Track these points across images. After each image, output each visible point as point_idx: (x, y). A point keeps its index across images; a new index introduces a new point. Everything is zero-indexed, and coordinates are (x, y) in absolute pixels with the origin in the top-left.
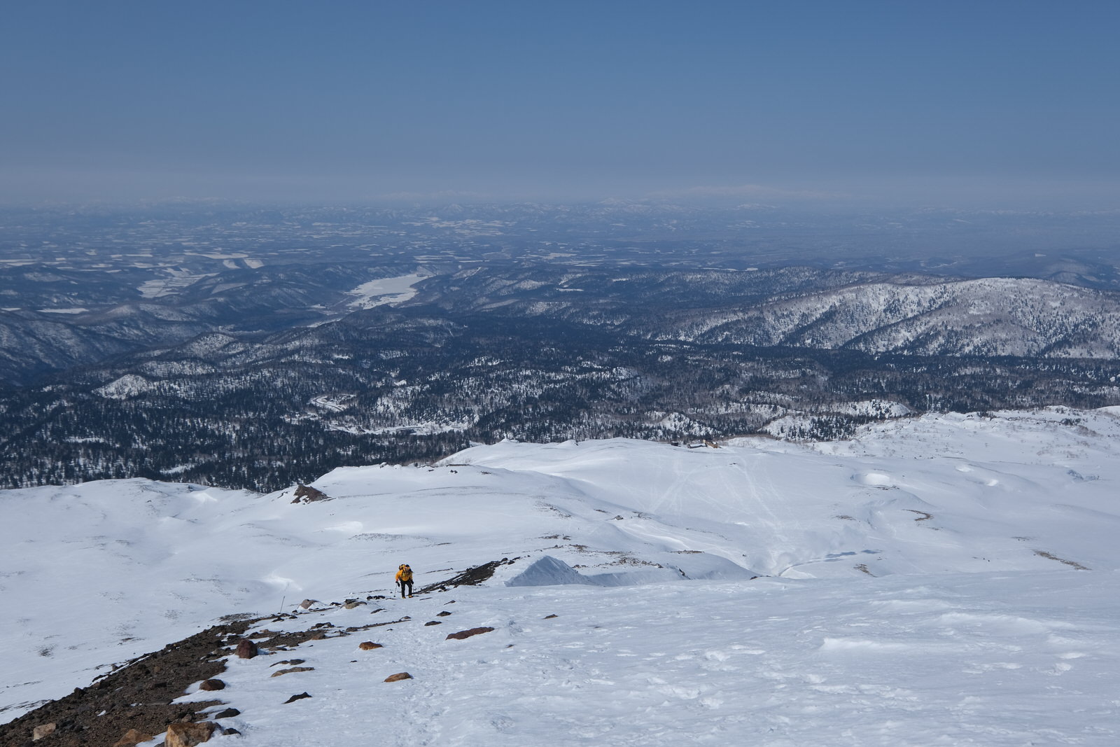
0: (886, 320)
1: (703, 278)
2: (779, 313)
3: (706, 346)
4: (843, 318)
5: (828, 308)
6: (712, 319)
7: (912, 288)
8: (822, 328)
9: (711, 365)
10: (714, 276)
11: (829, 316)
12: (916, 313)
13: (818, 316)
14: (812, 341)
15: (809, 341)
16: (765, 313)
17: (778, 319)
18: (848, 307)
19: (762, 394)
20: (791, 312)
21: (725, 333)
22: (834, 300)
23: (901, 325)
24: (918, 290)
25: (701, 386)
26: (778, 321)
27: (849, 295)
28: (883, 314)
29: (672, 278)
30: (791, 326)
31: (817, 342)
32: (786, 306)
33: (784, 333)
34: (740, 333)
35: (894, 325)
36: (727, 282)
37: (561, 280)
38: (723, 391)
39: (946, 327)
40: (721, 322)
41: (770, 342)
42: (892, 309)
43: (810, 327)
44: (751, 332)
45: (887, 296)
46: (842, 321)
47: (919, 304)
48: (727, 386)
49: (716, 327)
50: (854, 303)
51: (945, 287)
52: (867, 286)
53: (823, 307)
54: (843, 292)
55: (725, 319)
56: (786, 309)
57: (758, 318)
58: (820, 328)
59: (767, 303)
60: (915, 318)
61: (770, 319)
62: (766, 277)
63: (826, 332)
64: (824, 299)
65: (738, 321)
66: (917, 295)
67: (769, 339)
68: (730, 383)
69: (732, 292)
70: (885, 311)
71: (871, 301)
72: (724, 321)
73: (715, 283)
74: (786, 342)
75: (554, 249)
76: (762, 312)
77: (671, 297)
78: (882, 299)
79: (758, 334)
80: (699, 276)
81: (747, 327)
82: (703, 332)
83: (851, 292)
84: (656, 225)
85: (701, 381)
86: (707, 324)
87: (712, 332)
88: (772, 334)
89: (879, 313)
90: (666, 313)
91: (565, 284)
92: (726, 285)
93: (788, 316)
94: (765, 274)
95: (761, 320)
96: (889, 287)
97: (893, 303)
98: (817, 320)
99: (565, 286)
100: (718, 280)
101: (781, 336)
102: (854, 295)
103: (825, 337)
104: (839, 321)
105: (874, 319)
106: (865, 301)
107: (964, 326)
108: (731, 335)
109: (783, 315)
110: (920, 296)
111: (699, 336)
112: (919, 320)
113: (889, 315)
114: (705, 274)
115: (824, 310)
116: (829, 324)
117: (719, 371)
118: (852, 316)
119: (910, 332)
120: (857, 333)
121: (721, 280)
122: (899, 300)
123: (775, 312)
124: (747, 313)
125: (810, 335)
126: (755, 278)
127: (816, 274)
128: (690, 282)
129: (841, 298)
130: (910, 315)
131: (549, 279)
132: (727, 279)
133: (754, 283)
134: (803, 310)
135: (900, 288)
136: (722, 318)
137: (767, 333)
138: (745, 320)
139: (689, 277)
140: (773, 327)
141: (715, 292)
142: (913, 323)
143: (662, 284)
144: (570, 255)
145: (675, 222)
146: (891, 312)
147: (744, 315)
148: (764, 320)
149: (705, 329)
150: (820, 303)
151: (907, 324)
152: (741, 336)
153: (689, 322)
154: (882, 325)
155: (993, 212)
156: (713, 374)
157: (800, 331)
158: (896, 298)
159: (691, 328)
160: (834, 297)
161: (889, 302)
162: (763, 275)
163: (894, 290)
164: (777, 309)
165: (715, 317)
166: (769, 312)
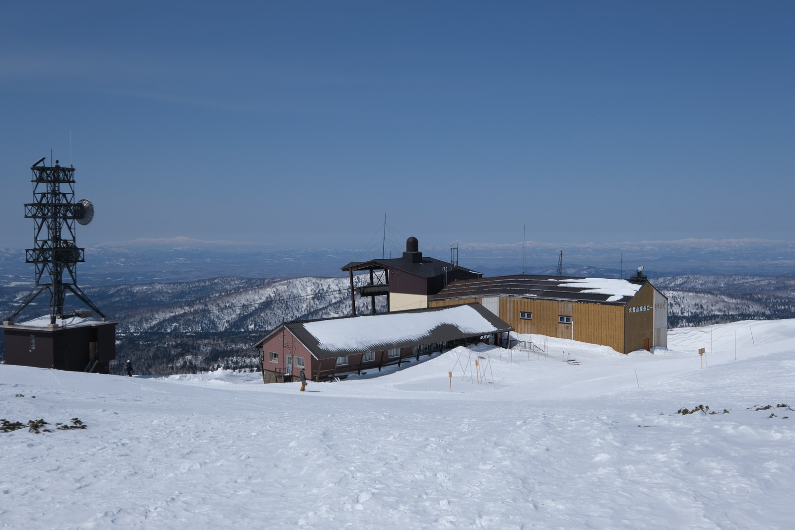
0: (315, 306)
1: (149, 289)
2: (222, 306)
3: (157, 334)
4: (279, 306)
5: (264, 299)
6: (160, 313)
7: (332, 279)
8: (262, 315)
9: (165, 343)
10: (158, 287)
11: (267, 305)
12: (338, 299)
13: (257, 306)
14: (255, 327)
15: (252, 326)
16: (210, 306)
17: (221, 310)
18: (282, 296)
19: (235, 360)
20: (232, 304)
21: (174, 325)
22: (268, 292)
23: (329, 308)
24: (337, 281)
25: (156, 362)
26: (222, 311)
27: (282, 288)
28: (312, 301)
29: (121, 290)
30: (234, 316)
31: (259, 327)
32: (228, 299)
33: (228, 322)
34: (187, 324)
35: (324, 308)
36: (170, 291)
37: (16, 297)
38: (185, 362)
39: (367, 308)
40: (168, 315)
41: (216, 330)
42: (319, 296)
43: (251, 315)
44: (198, 322)
45: (313, 287)
46: (278, 308)
47: (340, 292)
48: (189, 357)
49: (165, 320)
50: (287, 294)
51: (358, 278)
52: (295, 280)
53: (260, 299)
54: (276, 285)
55: (172, 313)
56: (228, 302)
57: (203, 310)
58: (260, 315)
59: (209, 298)
60: (340, 302)
61: (214, 309)
62: (203, 286)
63: (266, 318)
64: (261, 291)
65: (185, 314)
66: (337, 285)
67: (215, 327)
68: (192, 354)
69: (175, 298)
70: (313, 298)
71: (300, 291)
72: (172, 315)
73: (160, 292)
74: (231, 328)
75: (16, 279)
76: (206, 305)
77: (120, 305)
78: (309, 290)
79: (205, 323)
80: (145, 288)
81: (194, 317)
82: (152, 325)
83: (283, 285)
84: (107, 262)
85: (155, 357)
86: (156, 318)
87: (161, 324)
88: (218, 323)
89: (308, 301)
90: (116, 313)
91: (20, 300)
92: (169, 293)
93: (230, 307)
94: (203, 284)
95: (206, 312)
96: (314, 280)
97: (319, 291)
98: (256, 309)
99: (21, 302)
100: (162, 290)
101: (226, 325)
102: (286, 287)
103: (266, 322)
104: (276, 309)
105: (305, 306)
106: (295, 291)
107: (382, 306)
108: (180, 326)
109: (226, 306)
110: (339, 286)
111: (148, 329)
112: (344, 303)
113: (317, 302)
114: (150, 286)
115: (261, 301)
116: (268, 312)
117: (176, 347)
118: (286, 305)
119: (338, 313)
120: (292, 317)
121: (165, 290)
122: (323, 290)
123: (218, 304)
124: (193, 307)
125: (252, 321)
126: (194, 287)
127: (244, 282)
128: (137, 292)
129: (275, 290)
130: (334, 301)
131: (4, 297)
132: (170, 289)
133: (194, 291)
134: (243, 302)
135: (323, 280)
136: (170, 312)
137: (213, 322)
138: (191, 312)
139: (136, 289)
140: (218, 317)
141: (160, 300)
142: (339, 306)
143: (112, 295)
144: (30, 283)
145: (123, 260)
146: (318, 300)
147: (190, 308)
148: (209, 312)
149: (154, 322)
150: (257, 294)
151: (334, 307)
152: (189, 326)
153: (138, 318)
154: (312, 310)
155: (351, 250)
156: (168, 350)
157: (242, 319)
158: (321, 288)
159: (140, 322)
160: (268, 289)
161: (315, 291)
162: (201, 285)
163: (318, 282)
164: (219, 302)
165: (163, 312)
166: (213, 304)
